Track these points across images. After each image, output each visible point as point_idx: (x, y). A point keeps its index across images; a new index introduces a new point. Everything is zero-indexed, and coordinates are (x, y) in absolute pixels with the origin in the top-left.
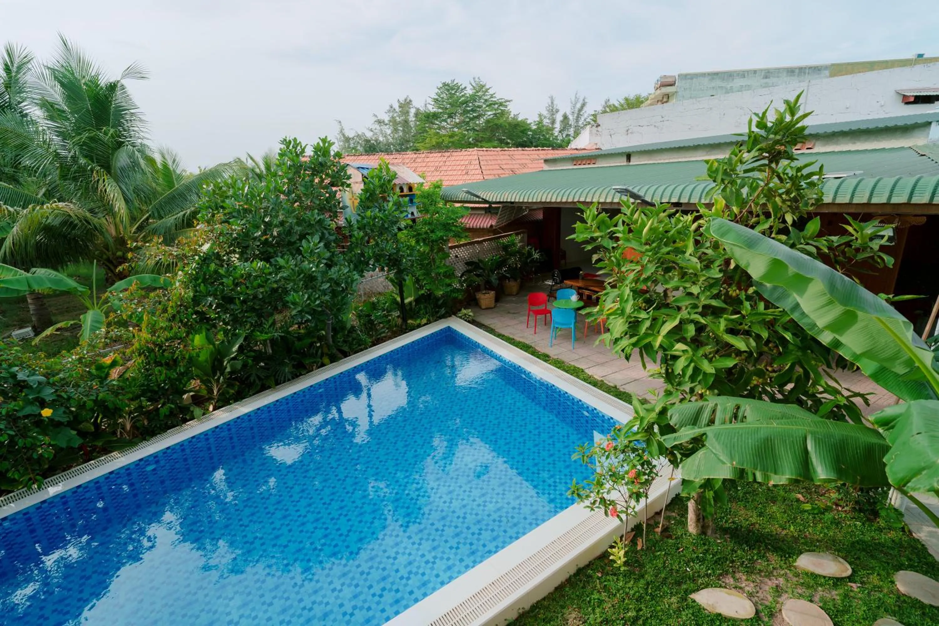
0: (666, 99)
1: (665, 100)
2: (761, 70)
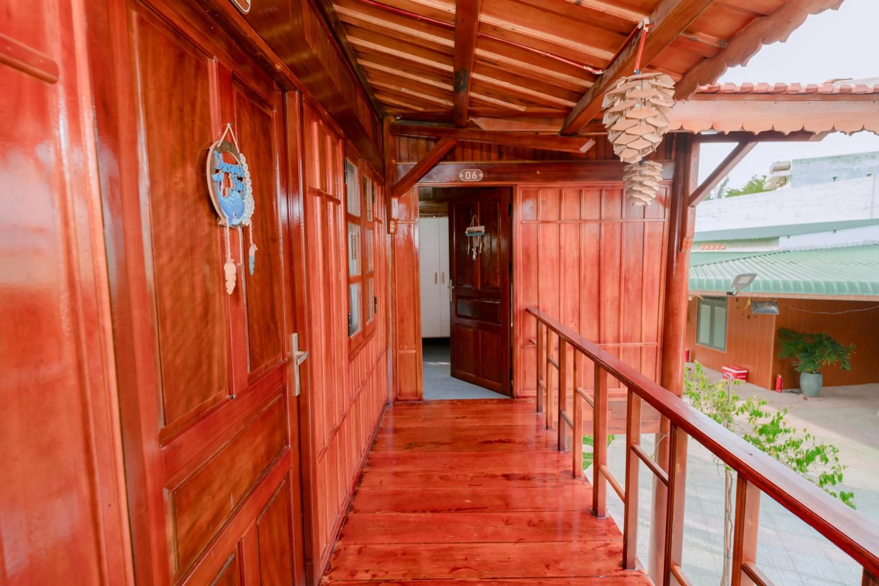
0: (784, 181)
1: (782, 182)
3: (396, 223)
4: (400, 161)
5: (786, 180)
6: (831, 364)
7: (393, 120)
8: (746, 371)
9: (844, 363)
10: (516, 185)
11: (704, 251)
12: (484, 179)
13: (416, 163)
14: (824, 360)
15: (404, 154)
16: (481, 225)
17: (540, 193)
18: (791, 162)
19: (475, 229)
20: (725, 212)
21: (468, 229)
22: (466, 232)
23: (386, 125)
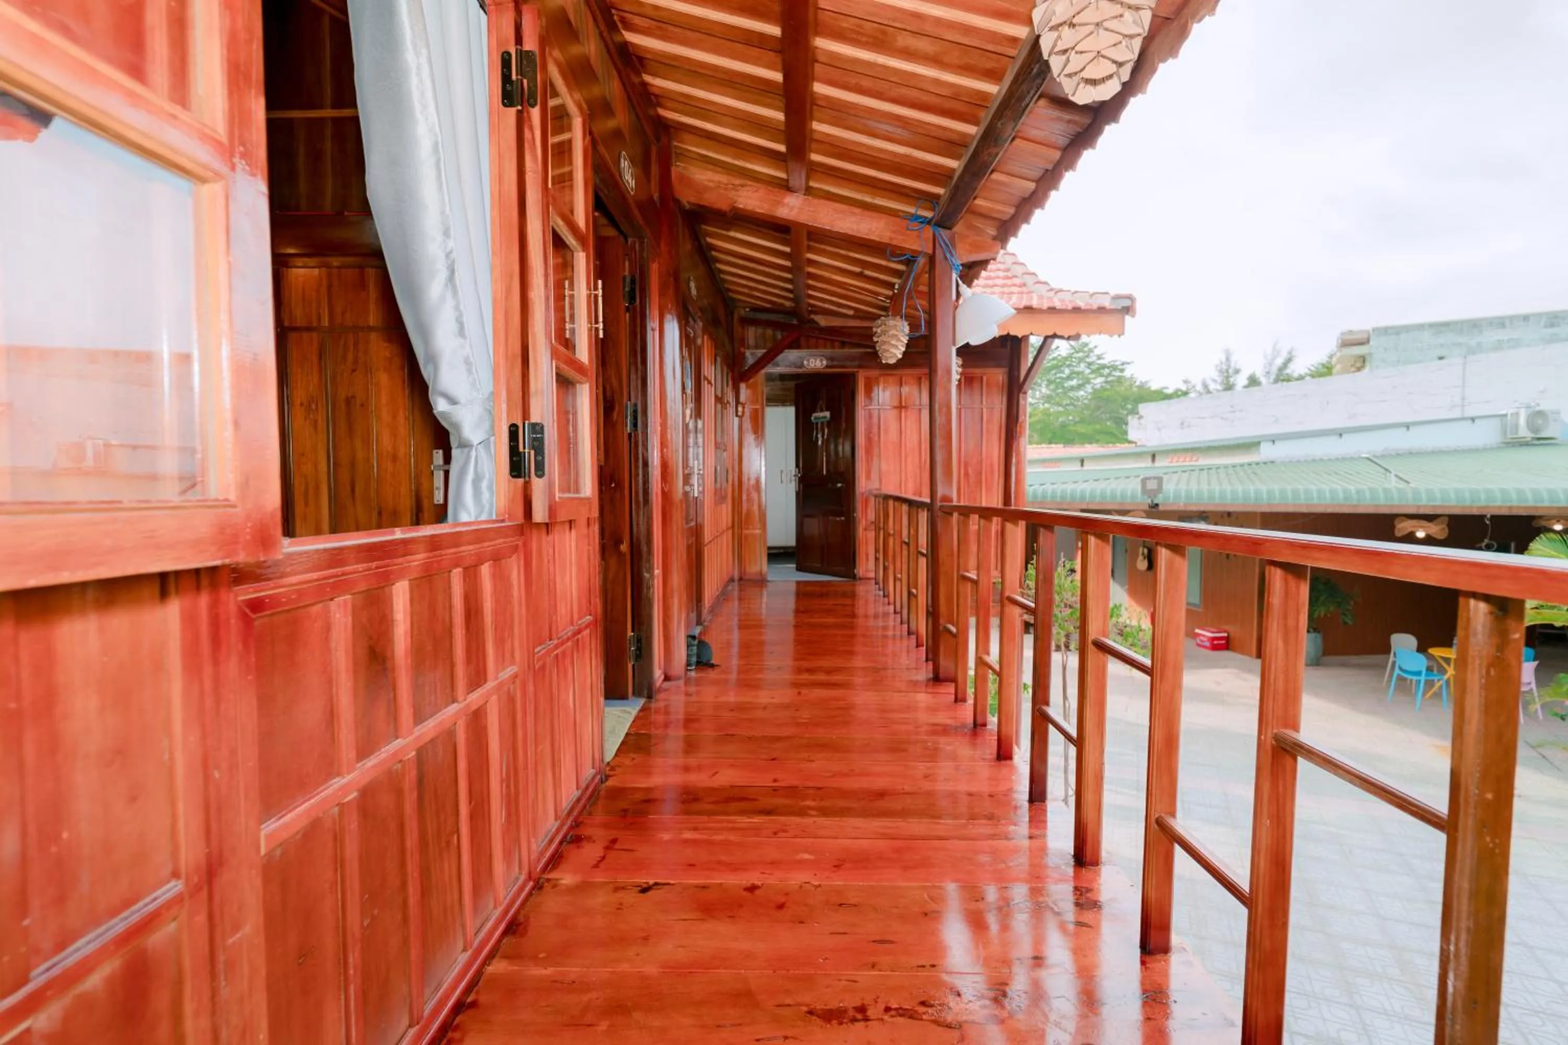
0: (1361, 362)
1: (1358, 365)
2: (1540, 315)
3: (744, 408)
4: (748, 348)
5: (1364, 362)
6: (1325, 615)
7: (742, 312)
8: (1225, 635)
9: (1344, 614)
10: (858, 372)
11: (1172, 465)
12: (827, 367)
13: (764, 351)
14: (1315, 610)
15: (751, 342)
16: (827, 410)
17: (882, 379)
18: (1371, 332)
19: (821, 414)
20: (1241, 411)
21: (815, 415)
22: (812, 418)
23: (736, 318)
